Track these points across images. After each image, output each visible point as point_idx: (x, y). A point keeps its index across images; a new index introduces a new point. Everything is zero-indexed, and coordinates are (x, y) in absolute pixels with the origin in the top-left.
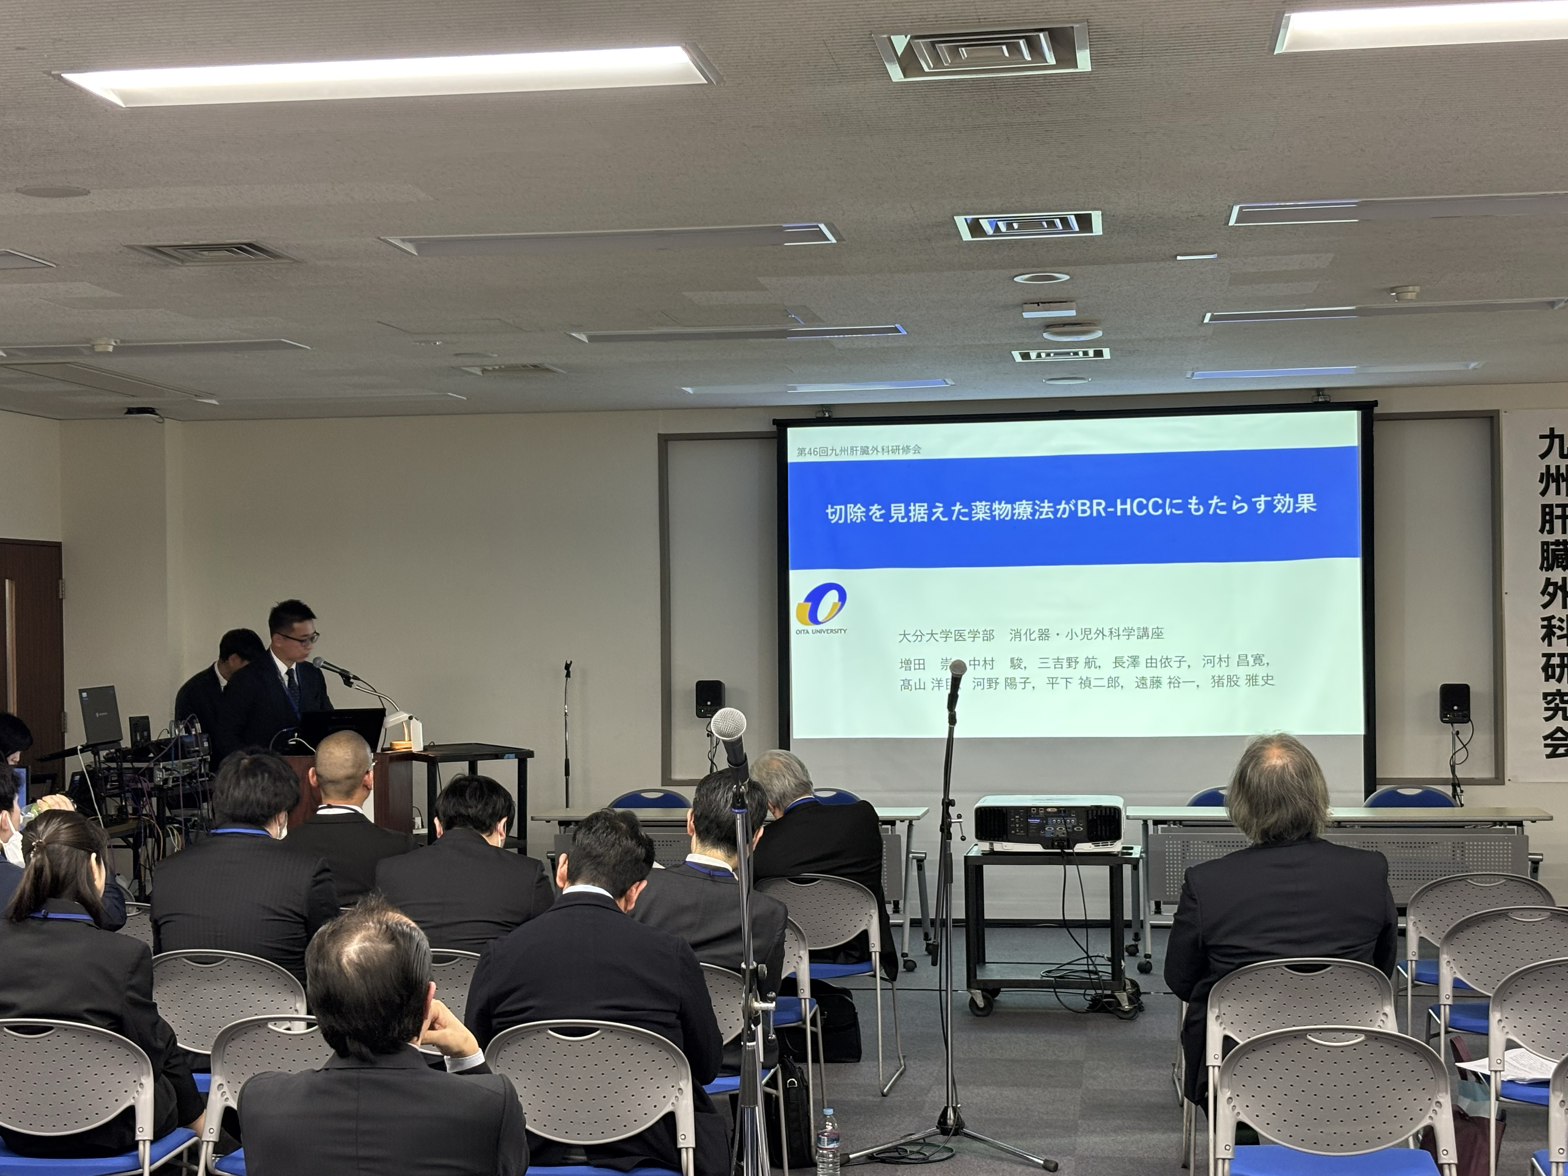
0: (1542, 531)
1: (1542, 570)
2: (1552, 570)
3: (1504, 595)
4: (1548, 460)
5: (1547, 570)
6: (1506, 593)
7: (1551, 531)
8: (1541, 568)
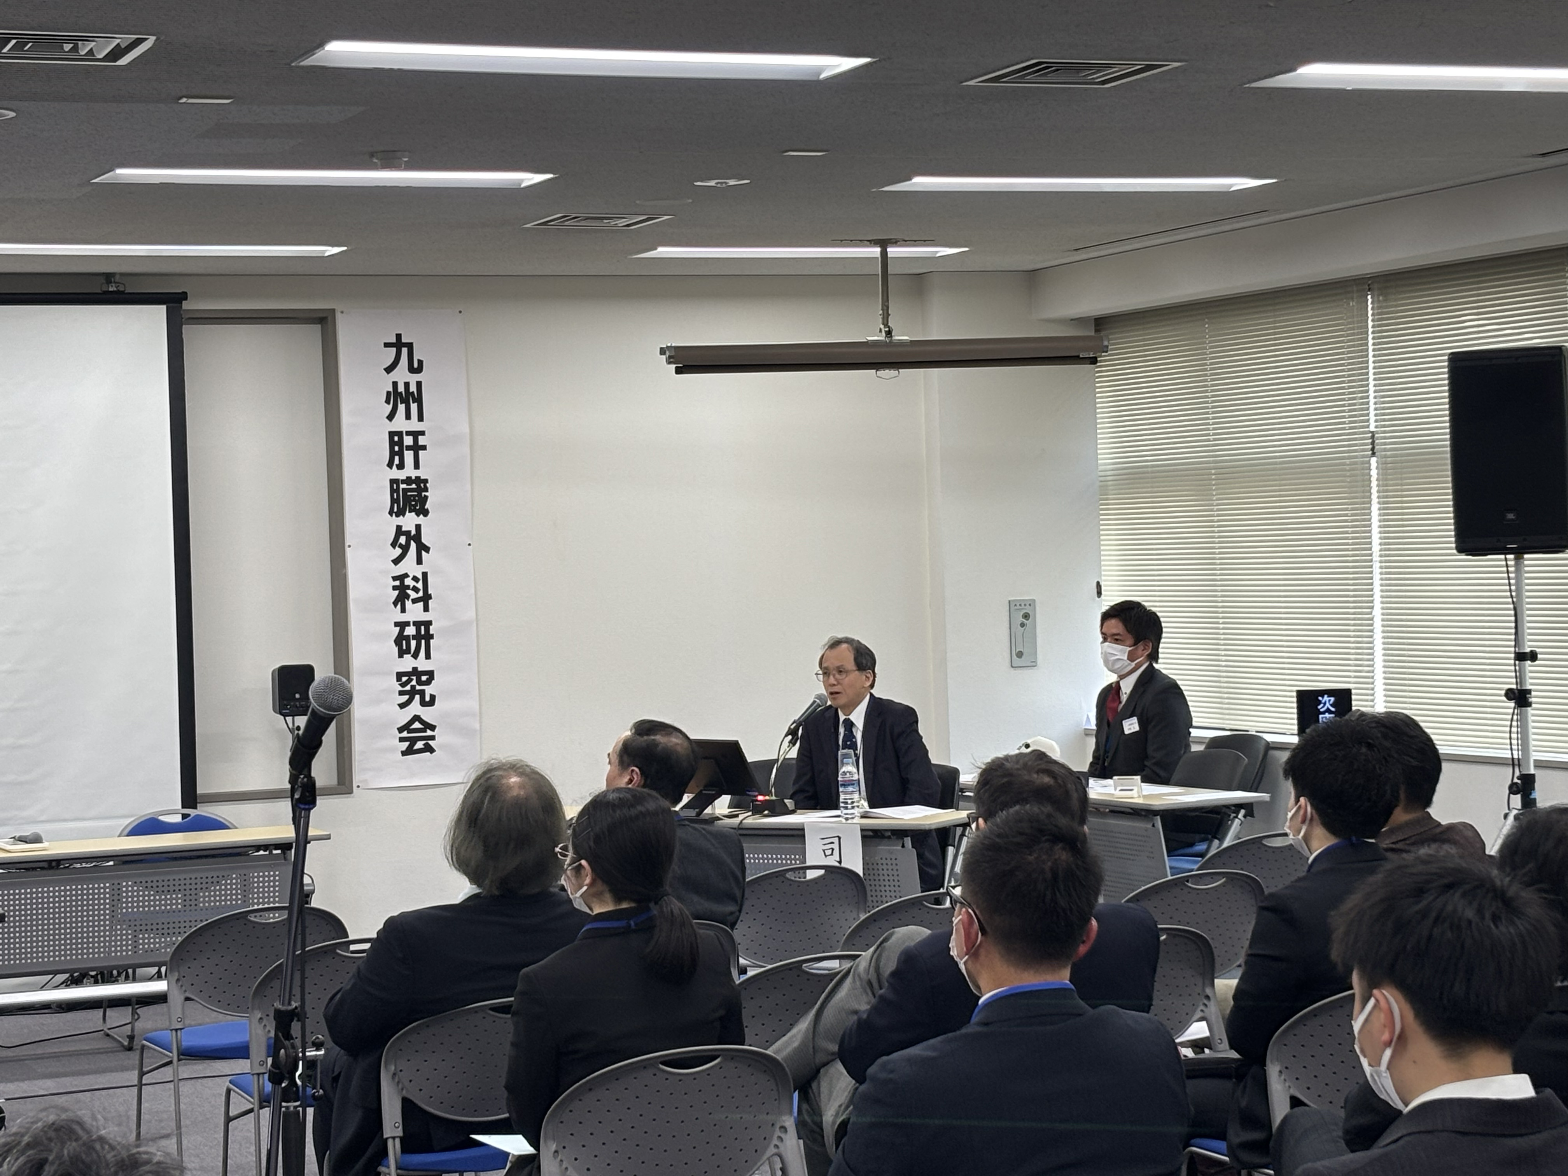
0: (390, 465)
1: (391, 516)
2: (404, 516)
3: (348, 550)
4: (396, 375)
5: (397, 516)
6: (349, 546)
7: (401, 466)
8: (391, 513)
